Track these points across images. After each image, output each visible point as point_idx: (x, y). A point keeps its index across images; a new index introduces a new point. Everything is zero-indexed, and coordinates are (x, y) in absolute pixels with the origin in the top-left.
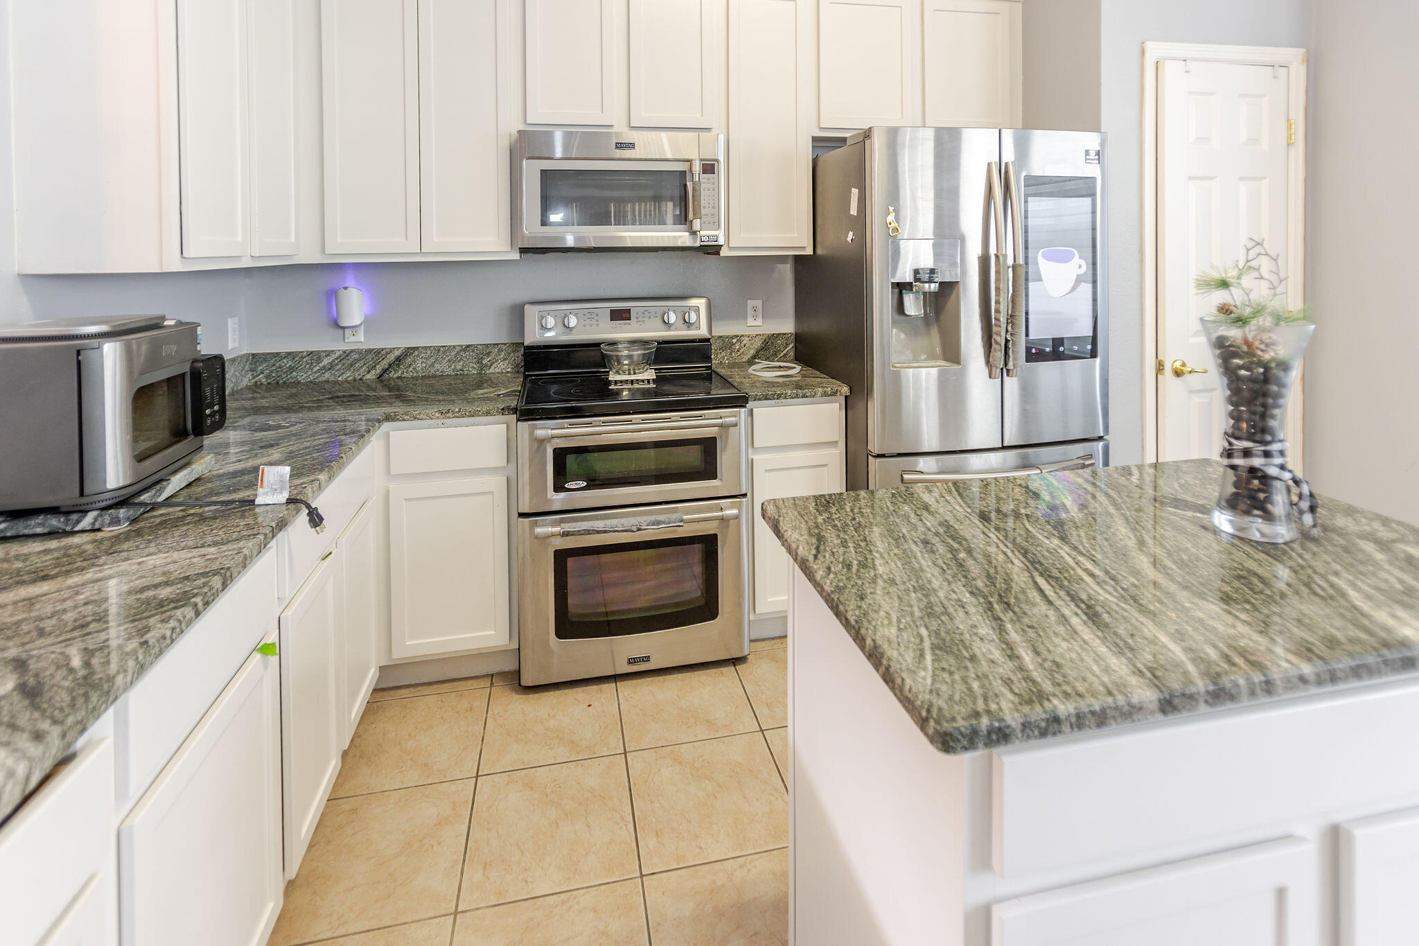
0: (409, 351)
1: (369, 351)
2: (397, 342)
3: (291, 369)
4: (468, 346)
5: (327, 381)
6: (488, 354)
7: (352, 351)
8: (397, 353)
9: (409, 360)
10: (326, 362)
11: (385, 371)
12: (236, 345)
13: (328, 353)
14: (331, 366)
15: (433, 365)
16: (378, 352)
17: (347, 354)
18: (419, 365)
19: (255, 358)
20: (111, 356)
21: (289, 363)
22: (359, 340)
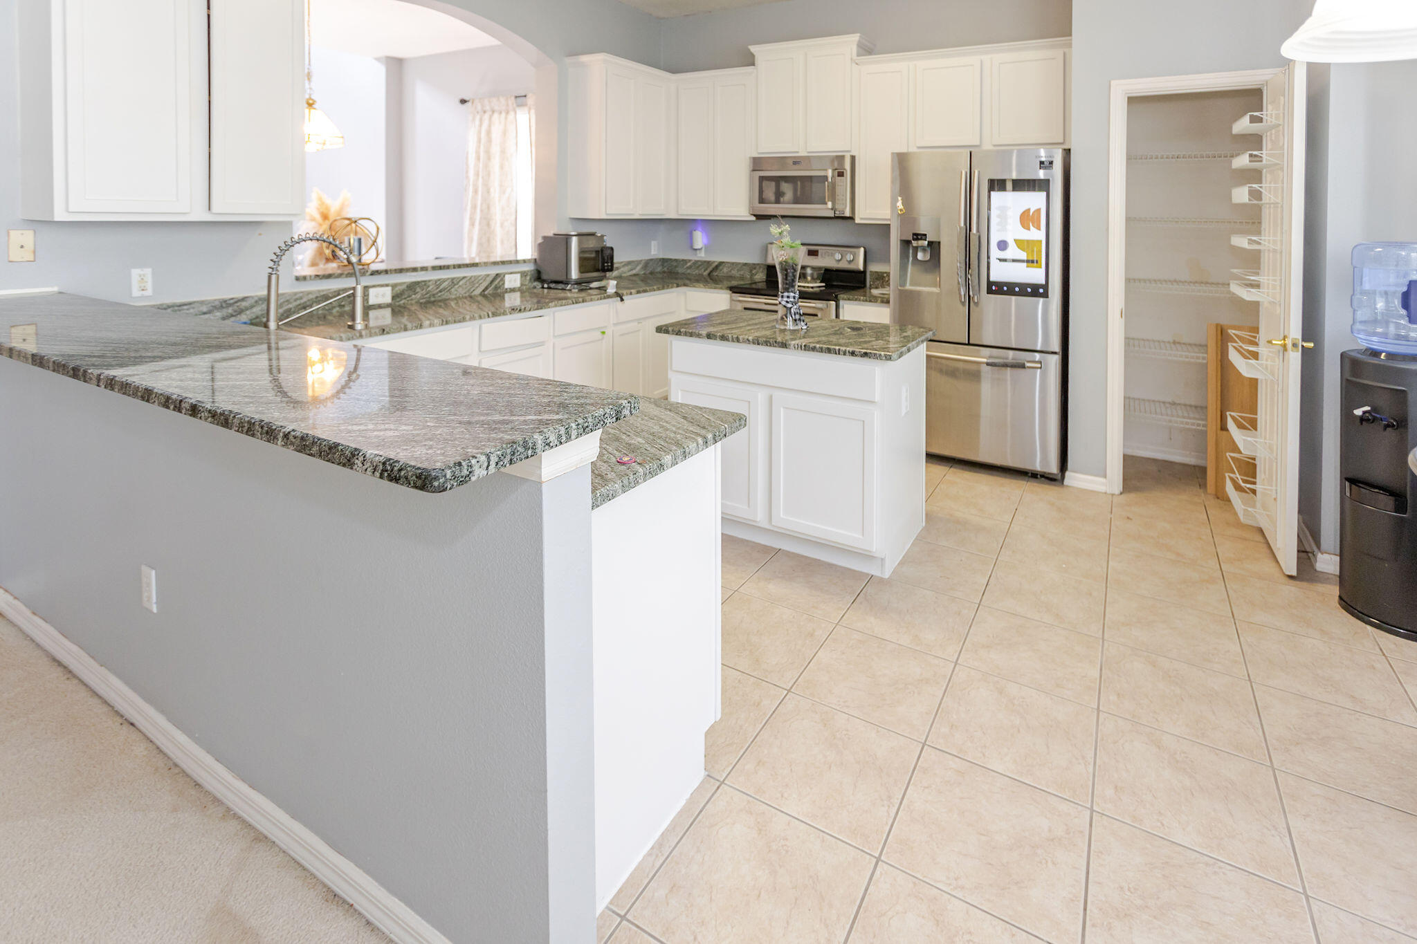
0: (721, 263)
1: (705, 262)
2: (716, 258)
3: (676, 267)
4: (746, 264)
5: (689, 274)
6: (755, 269)
7: (698, 261)
8: (716, 264)
9: (721, 267)
10: (689, 264)
11: (711, 272)
12: (656, 253)
13: (690, 261)
14: (690, 267)
15: (730, 271)
16: (708, 262)
17: (696, 262)
18: (725, 270)
19: (664, 261)
20: (574, 241)
21: (675, 264)
22: (702, 256)
